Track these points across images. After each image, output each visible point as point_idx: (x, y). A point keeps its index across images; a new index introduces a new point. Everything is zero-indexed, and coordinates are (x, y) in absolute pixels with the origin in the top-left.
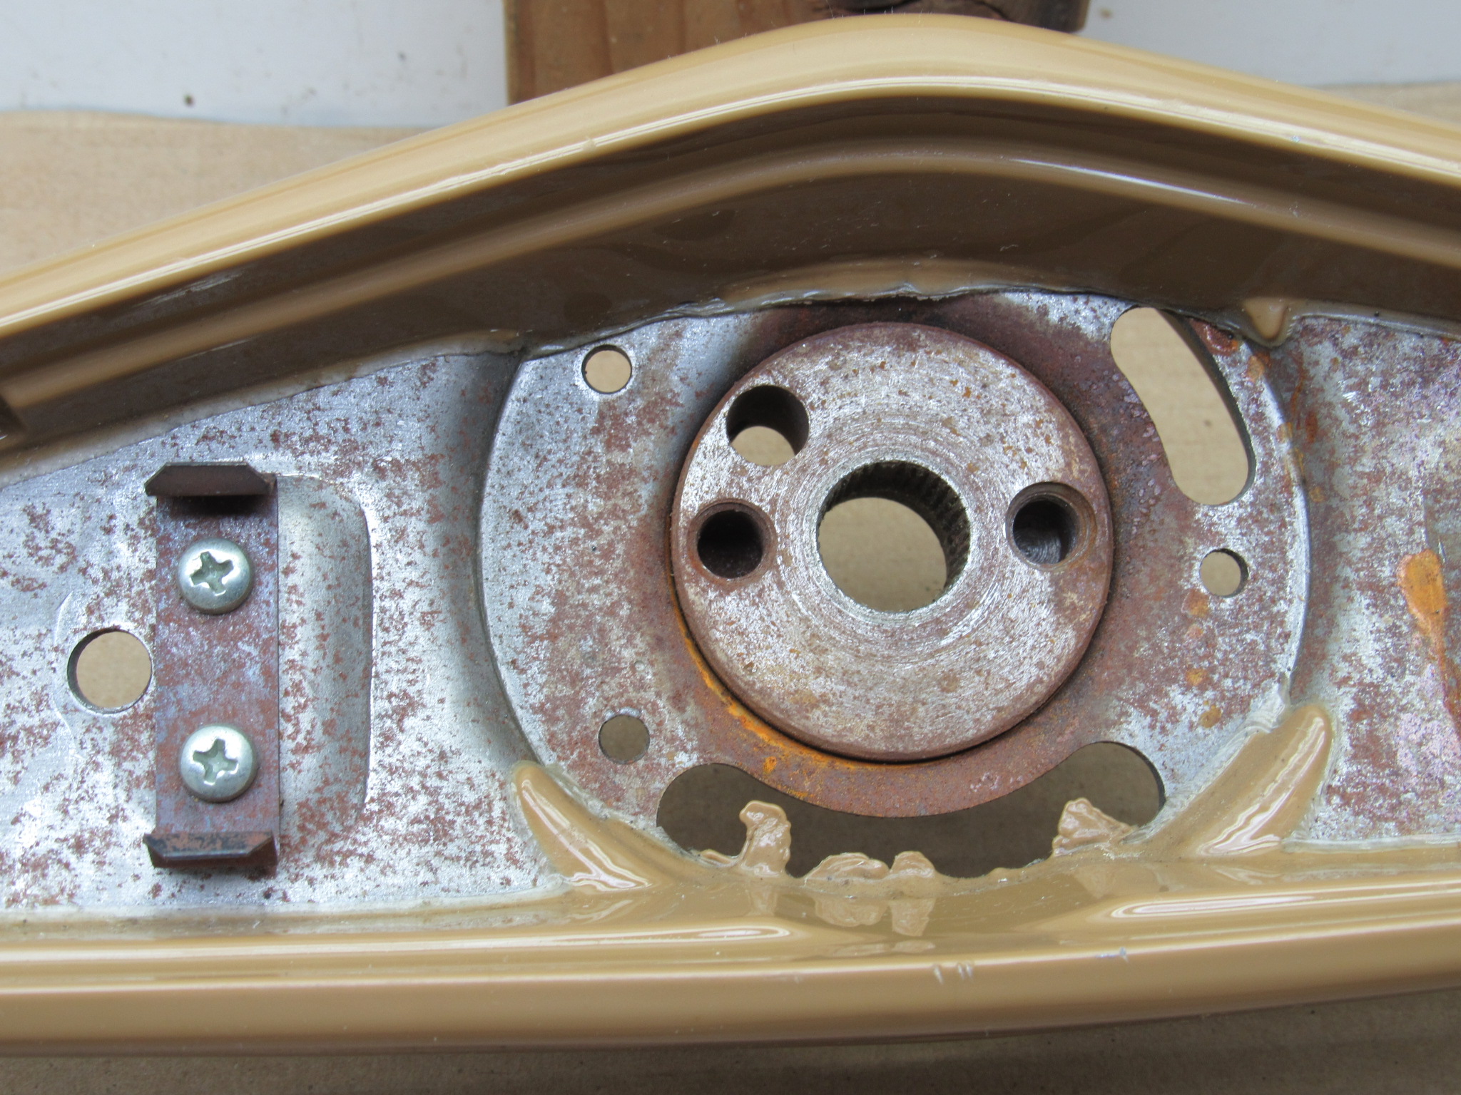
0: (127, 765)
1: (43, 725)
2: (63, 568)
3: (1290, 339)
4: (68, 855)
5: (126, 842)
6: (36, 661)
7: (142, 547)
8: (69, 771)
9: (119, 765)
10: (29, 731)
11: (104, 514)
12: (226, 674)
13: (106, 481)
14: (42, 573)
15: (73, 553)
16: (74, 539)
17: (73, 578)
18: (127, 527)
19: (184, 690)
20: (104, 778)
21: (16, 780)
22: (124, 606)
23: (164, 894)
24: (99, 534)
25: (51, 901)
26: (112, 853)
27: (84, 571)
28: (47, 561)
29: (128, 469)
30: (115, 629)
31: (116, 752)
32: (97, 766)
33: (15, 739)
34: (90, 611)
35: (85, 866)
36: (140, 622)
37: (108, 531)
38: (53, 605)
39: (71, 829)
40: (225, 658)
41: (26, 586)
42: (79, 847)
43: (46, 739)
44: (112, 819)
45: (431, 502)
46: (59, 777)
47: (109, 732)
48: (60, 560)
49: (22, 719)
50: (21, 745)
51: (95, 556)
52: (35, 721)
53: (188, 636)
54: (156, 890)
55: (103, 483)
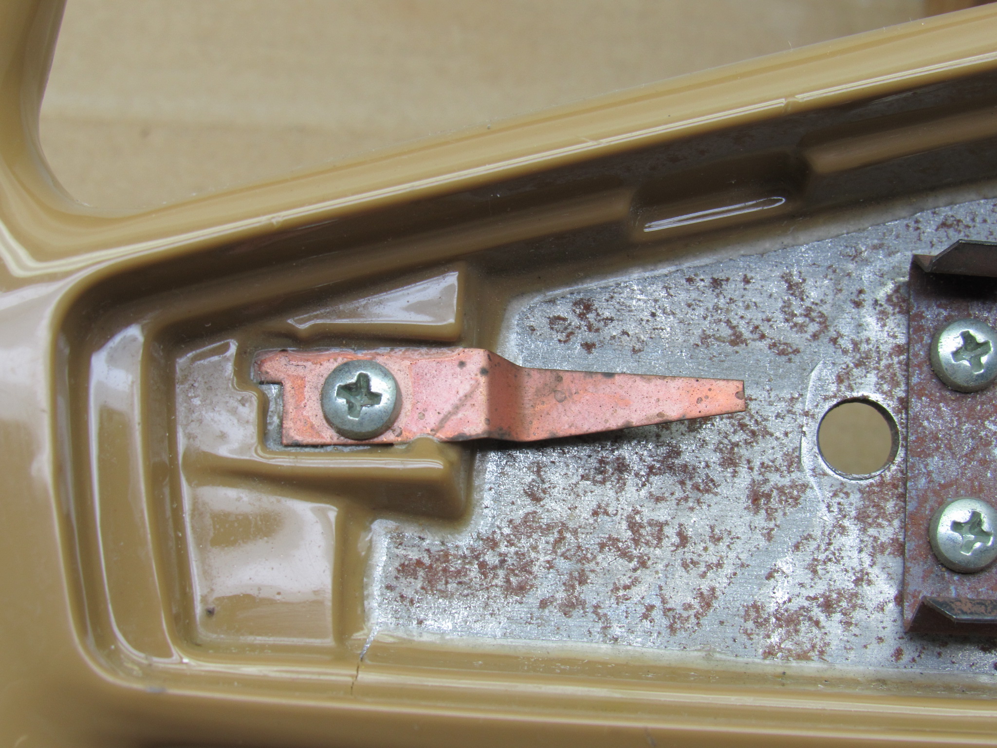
0: (872, 531)
1: (793, 486)
2: (815, 336)
4: (817, 613)
5: (870, 605)
6: (788, 424)
7: (891, 323)
8: (817, 533)
9: (864, 530)
10: (781, 490)
11: (854, 288)
12: (973, 451)
13: (855, 257)
14: (796, 339)
15: (825, 322)
16: (826, 309)
17: (824, 347)
18: (876, 302)
19: (934, 462)
20: (851, 539)
21: (769, 537)
22: (872, 378)
23: (906, 658)
24: (849, 307)
25: (803, 656)
26: (858, 615)
27: (834, 341)
28: (801, 328)
29: (875, 248)
30: (865, 400)
31: (861, 517)
32: (843, 530)
33: (768, 496)
34: (840, 380)
35: (833, 625)
36: (888, 395)
37: (858, 304)
38: (805, 371)
39: (820, 588)
40: (973, 435)
41: (784, 350)
42: (828, 606)
43: (796, 499)
44: (858, 581)
46: (808, 538)
47: (855, 498)
48: (813, 328)
49: (774, 478)
50: (774, 503)
51: (845, 328)
52: (786, 481)
53: (939, 414)
54: (898, 653)
55: (853, 258)
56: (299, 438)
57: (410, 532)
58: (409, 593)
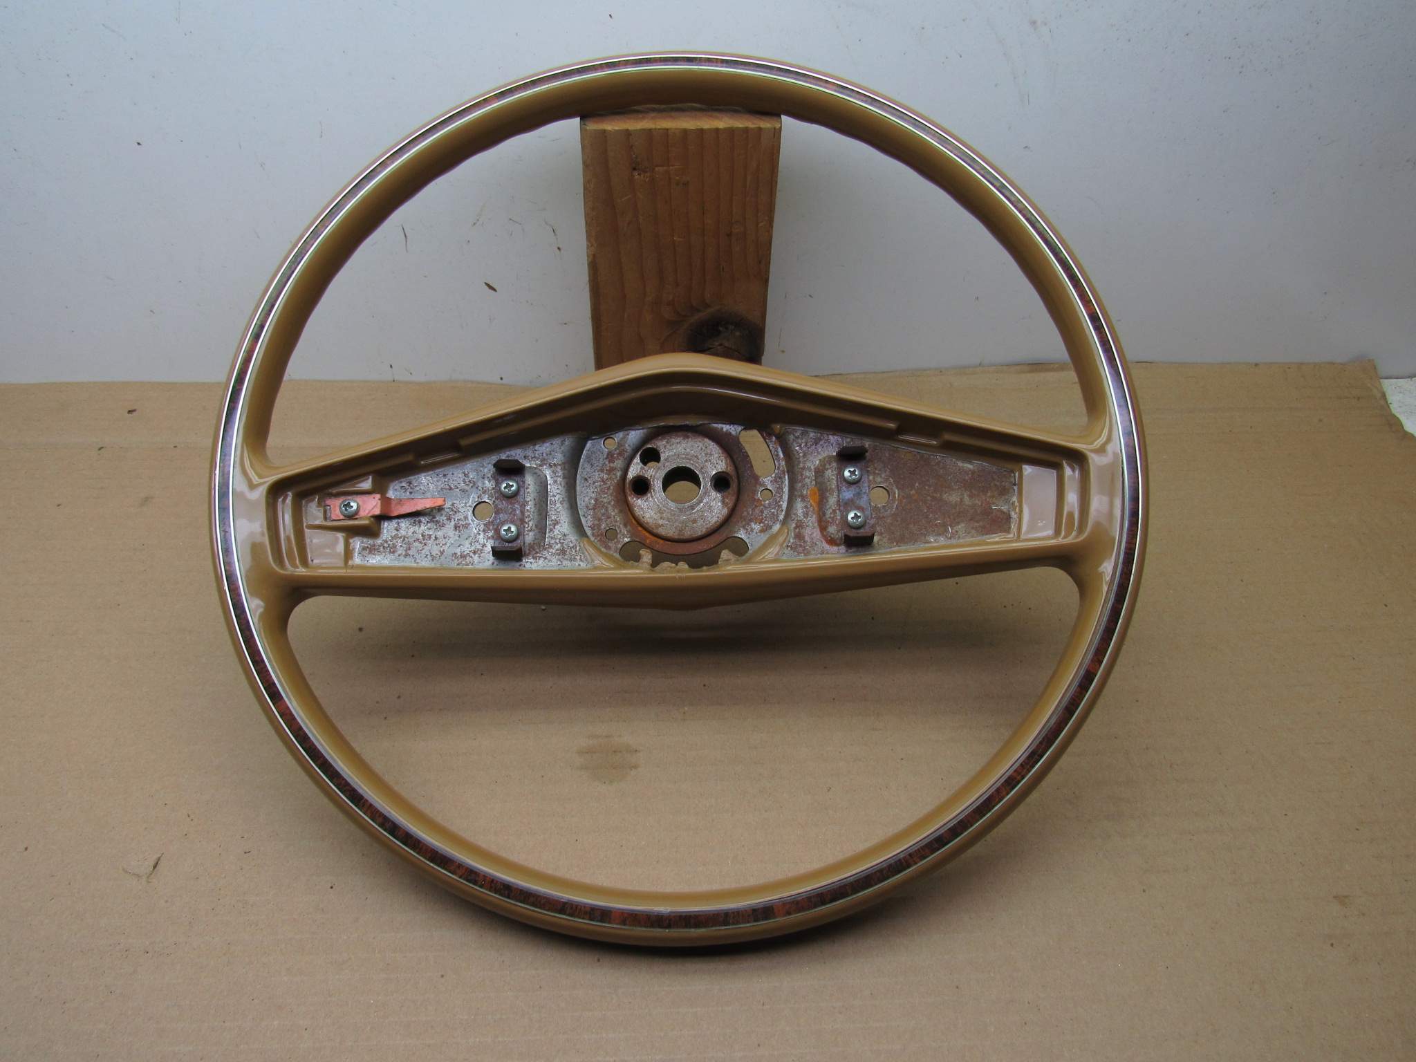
0: (487, 534)
1: (466, 524)
2: (472, 487)
3: (783, 434)
4: (471, 554)
5: (486, 552)
6: (465, 509)
7: (492, 482)
8: (472, 535)
9: (485, 534)
10: (463, 525)
11: (482, 474)
12: (512, 512)
13: (483, 466)
14: (466, 488)
15: (474, 483)
16: (475, 480)
17: (474, 489)
18: (488, 477)
19: (501, 516)
20: (481, 536)
21: (459, 536)
22: (487, 496)
23: (495, 564)
24: (481, 479)
25: (468, 565)
26: (482, 555)
27: (477, 488)
28: (468, 485)
29: (489, 463)
30: (485, 502)
31: (484, 531)
32: (479, 534)
33: (459, 527)
34: (478, 497)
35: (476, 557)
36: (491, 500)
37: (483, 478)
38: (469, 496)
39: (473, 548)
40: (511, 508)
41: (463, 491)
42: (475, 553)
43: (467, 528)
44: (483, 547)
45: (564, 474)
46: (470, 536)
47: (482, 526)
48: (471, 485)
49: (461, 523)
50: (461, 528)
51: (480, 484)
52: (464, 523)
53: (503, 503)
54: (493, 563)
55: (482, 467)
56: (335, 518)
57: (365, 540)
58: (365, 554)
